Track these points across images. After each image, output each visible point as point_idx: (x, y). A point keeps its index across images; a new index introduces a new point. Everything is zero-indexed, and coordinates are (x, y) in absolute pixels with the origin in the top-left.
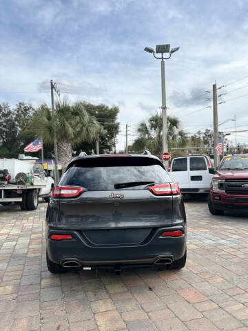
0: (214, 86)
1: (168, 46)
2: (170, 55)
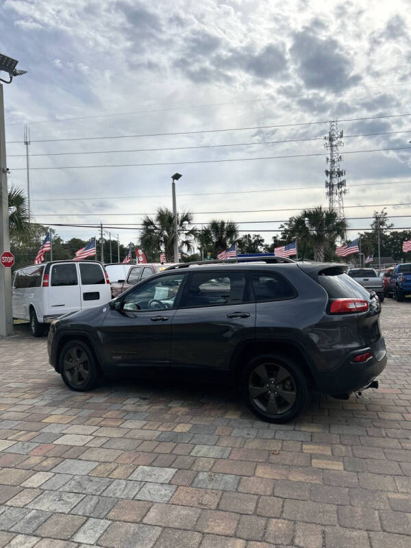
1: (15, 63)
2: (11, 78)
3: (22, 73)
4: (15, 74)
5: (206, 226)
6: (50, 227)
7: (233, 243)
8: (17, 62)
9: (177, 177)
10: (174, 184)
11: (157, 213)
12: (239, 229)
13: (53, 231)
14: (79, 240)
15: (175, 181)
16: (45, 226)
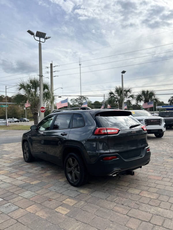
0: (51, 65)
1: (45, 34)
2: (45, 40)
3: (49, 38)
4: (46, 39)
5: (139, 93)
6: (87, 97)
7: (152, 100)
8: (46, 34)
9: (124, 72)
10: (122, 76)
11: (115, 89)
12: (155, 94)
13: (88, 98)
14: (98, 102)
15: (123, 74)
16: (85, 97)
